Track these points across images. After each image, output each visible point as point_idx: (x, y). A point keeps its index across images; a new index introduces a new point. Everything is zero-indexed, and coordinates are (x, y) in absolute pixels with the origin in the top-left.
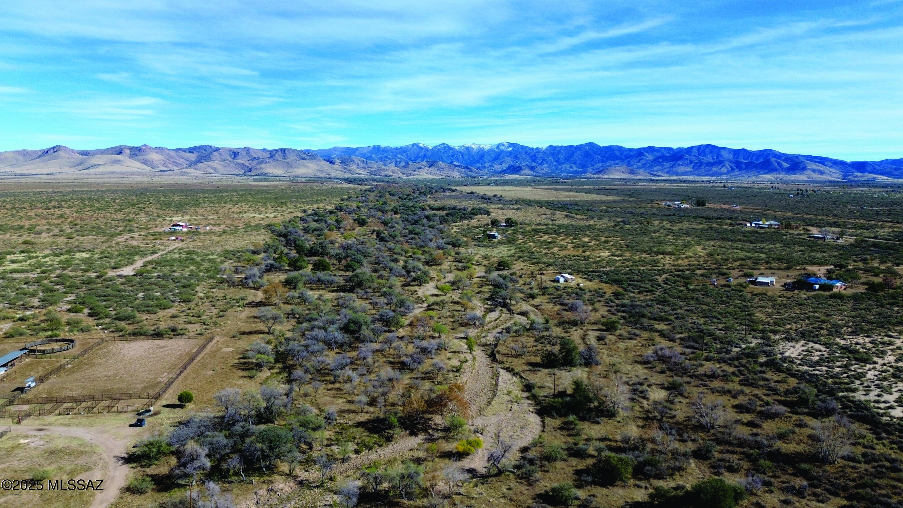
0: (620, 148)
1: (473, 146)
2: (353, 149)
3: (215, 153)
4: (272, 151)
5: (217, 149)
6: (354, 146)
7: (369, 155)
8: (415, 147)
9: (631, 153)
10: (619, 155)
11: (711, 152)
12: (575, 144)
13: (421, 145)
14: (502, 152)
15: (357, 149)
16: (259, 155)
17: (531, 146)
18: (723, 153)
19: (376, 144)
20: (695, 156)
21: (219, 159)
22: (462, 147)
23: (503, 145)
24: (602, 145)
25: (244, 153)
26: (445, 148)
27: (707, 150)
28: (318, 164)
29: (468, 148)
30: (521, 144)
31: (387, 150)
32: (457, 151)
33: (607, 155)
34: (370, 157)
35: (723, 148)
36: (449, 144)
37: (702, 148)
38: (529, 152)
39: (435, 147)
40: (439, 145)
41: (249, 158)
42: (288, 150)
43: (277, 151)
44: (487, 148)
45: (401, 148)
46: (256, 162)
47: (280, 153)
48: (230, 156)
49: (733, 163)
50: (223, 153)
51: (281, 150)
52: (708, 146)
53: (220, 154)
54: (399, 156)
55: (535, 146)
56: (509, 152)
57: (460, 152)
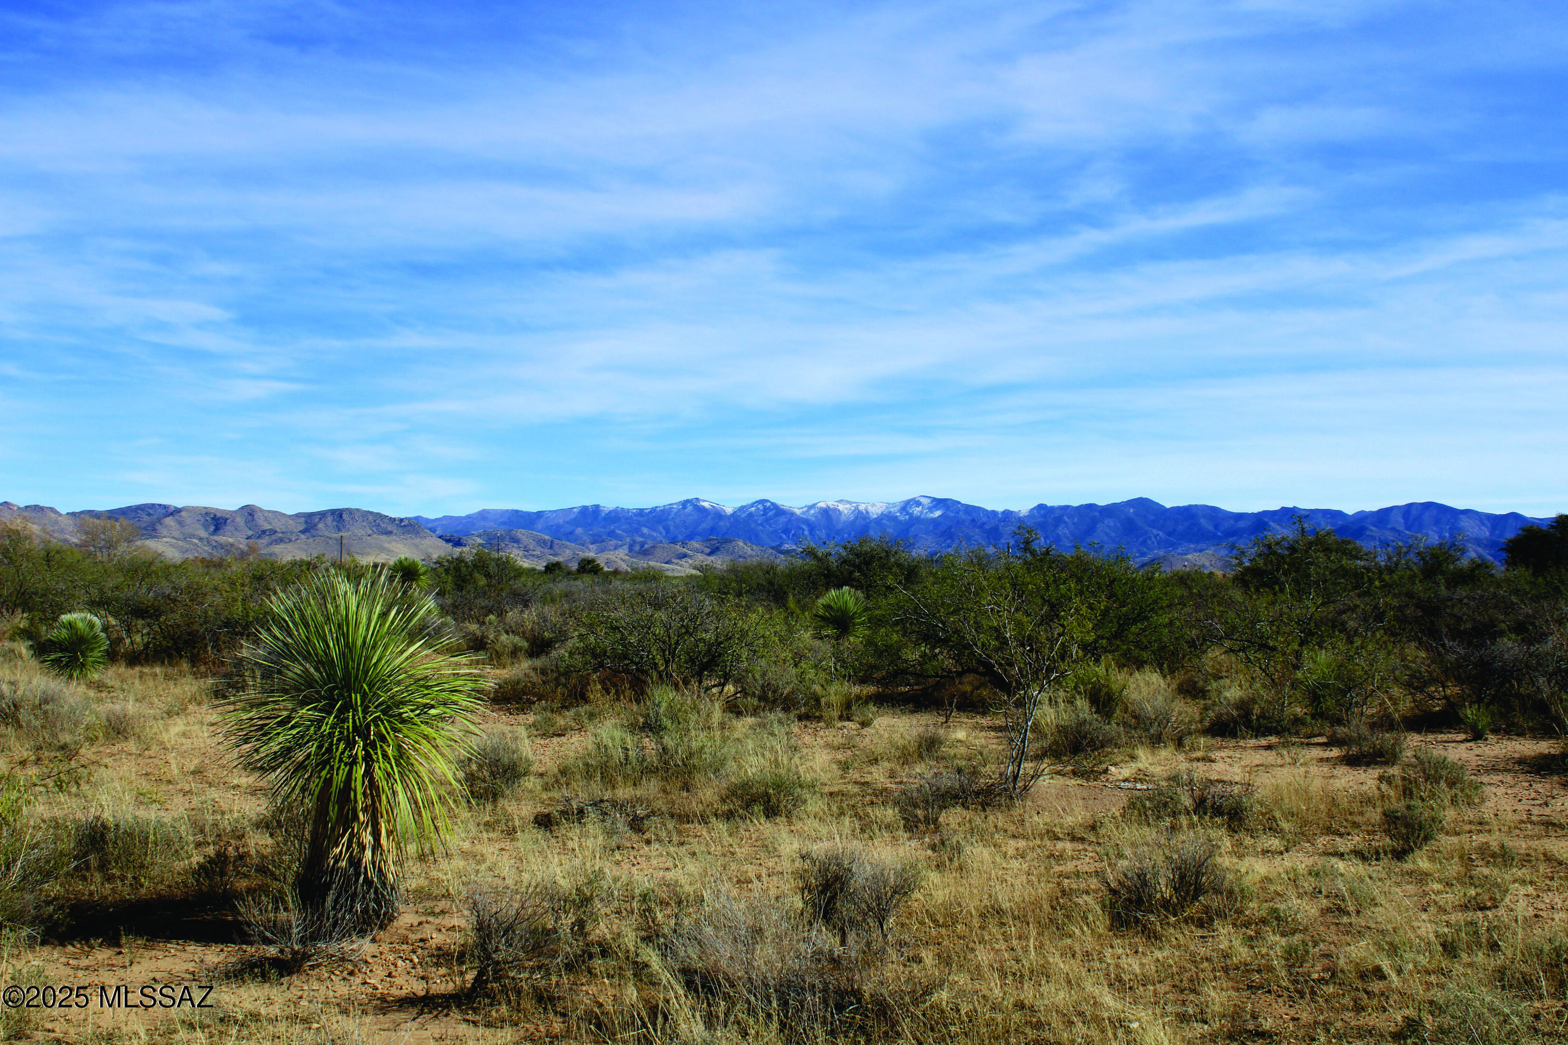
0: (1213, 513)
1: (841, 507)
2: (529, 514)
3: (169, 521)
4: (310, 515)
5: (175, 512)
6: (532, 508)
7: (569, 528)
8: (690, 508)
9: (1241, 524)
10: (1210, 528)
11: (1437, 522)
12: (1102, 502)
13: (706, 505)
14: (915, 521)
15: (540, 514)
16: (278, 525)
17: (989, 507)
18: (1465, 523)
19: (589, 503)
20: (1393, 529)
21: (176, 534)
22: (813, 506)
23: (918, 503)
24: (1168, 506)
25: (240, 520)
26: (766, 509)
27: (1426, 517)
28: (416, 546)
29: (827, 513)
30: (965, 501)
31: (616, 516)
32: (799, 519)
33: (1180, 528)
34: (571, 533)
35: (1466, 512)
36: (779, 502)
37: (1414, 512)
38: (984, 519)
39: (742, 509)
40: (752, 505)
41: (250, 533)
42: (350, 511)
43: (323, 515)
44: (875, 511)
45: (654, 510)
46: (265, 540)
47: (330, 519)
48: (206, 527)
49: (1486, 546)
50: (189, 521)
51: (333, 512)
52: (1428, 505)
53: (181, 523)
54: (645, 530)
55: (1000, 508)
56: (934, 521)
57: (807, 522)
